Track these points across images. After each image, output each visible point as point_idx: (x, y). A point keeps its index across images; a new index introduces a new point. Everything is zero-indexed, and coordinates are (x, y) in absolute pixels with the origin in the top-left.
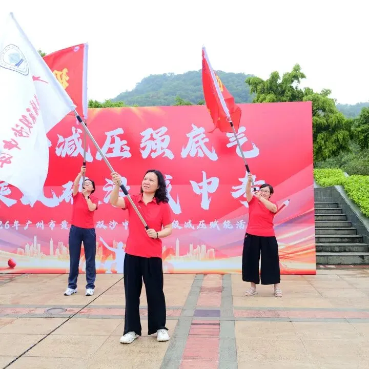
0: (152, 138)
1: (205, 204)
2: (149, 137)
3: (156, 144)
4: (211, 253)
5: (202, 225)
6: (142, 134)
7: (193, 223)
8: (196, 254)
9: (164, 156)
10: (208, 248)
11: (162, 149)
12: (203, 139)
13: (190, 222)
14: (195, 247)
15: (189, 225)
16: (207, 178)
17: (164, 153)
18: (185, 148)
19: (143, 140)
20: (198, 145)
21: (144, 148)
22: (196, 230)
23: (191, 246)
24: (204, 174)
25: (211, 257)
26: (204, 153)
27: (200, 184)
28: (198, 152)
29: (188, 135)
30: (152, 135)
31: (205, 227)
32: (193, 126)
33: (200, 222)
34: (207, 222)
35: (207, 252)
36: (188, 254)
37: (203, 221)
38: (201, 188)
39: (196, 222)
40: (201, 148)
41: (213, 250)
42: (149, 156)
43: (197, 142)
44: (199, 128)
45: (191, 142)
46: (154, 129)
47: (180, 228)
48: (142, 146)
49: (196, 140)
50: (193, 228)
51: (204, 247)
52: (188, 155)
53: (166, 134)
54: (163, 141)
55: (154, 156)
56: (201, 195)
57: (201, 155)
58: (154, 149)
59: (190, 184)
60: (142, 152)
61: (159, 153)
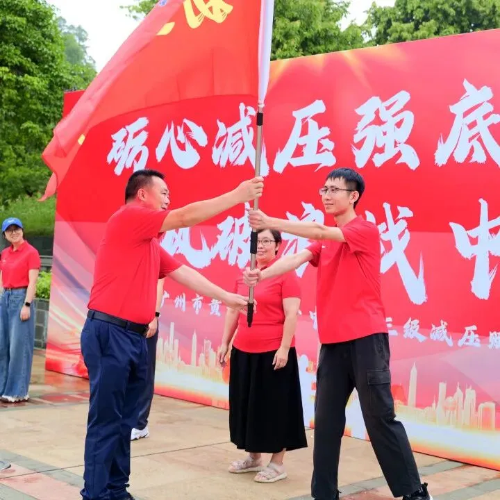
0: (378, 121)
1: (481, 286)
2: (373, 117)
3: (385, 134)
4: (487, 410)
5: (470, 336)
6: (359, 111)
7: (449, 329)
8: (454, 409)
9: (399, 161)
10: (481, 397)
11: (396, 144)
12: (486, 117)
13: (444, 325)
14: (450, 392)
15: (440, 333)
16: (492, 216)
17: (399, 155)
18: (445, 141)
19: (360, 126)
20: (474, 131)
21: (360, 145)
22: (456, 347)
23: (442, 387)
24: (484, 205)
25: (486, 423)
26: (487, 153)
27: (473, 233)
28: (472, 150)
29: (454, 109)
30: (377, 112)
31: (478, 345)
32: (466, 84)
33: (467, 329)
34: (483, 333)
35: (477, 409)
36: (434, 404)
37: (474, 328)
38: (474, 241)
39: (456, 329)
40: (480, 140)
41: (492, 405)
42: (370, 162)
43: (472, 125)
44: (478, 88)
45: (459, 124)
46: (384, 99)
47: (421, 338)
48: (357, 139)
49: (470, 119)
50: (450, 342)
51: (471, 394)
52: (451, 158)
53: (406, 108)
54: (399, 124)
55: (379, 161)
56: (474, 259)
57: (479, 157)
58: (380, 145)
59: (450, 230)
60: (356, 152)
61: (389, 154)
